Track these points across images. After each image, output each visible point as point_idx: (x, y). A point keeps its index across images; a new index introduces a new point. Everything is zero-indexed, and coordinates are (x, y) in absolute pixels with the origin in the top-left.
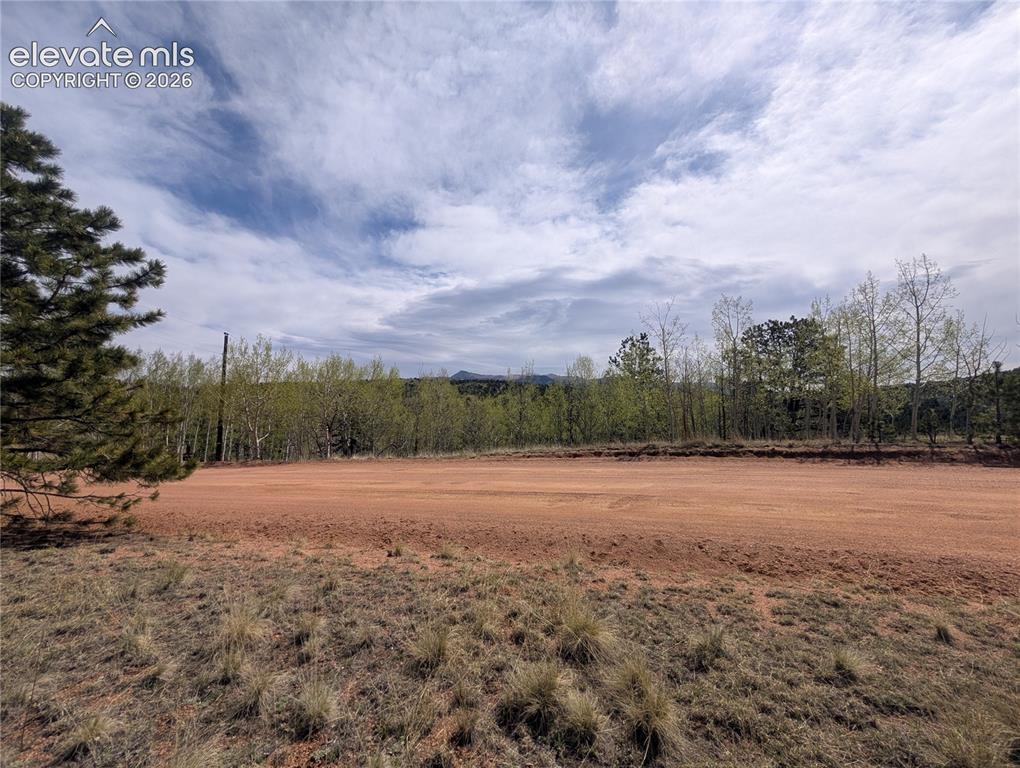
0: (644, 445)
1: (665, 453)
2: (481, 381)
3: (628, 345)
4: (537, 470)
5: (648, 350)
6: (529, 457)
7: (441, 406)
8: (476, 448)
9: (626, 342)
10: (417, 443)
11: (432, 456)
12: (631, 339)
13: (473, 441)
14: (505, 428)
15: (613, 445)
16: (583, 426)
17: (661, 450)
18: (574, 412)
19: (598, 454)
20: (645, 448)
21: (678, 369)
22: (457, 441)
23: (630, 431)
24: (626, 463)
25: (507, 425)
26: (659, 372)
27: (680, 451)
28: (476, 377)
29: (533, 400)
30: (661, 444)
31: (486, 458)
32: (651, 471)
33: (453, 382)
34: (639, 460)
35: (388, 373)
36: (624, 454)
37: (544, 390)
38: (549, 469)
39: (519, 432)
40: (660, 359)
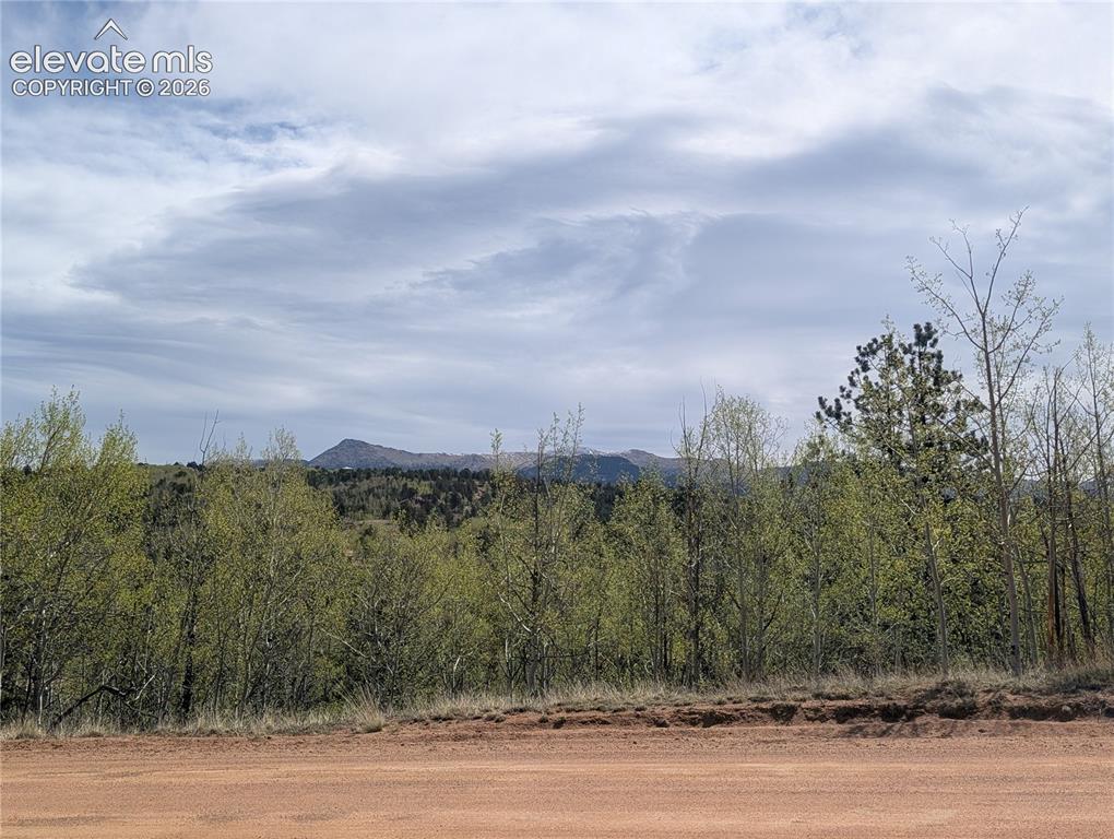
0: (929, 682)
1: (996, 708)
2: (410, 475)
3: (878, 361)
4: (581, 768)
5: (940, 378)
6: (559, 724)
7: (272, 558)
8: (391, 696)
9: (871, 350)
10: (189, 679)
11: (237, 724)
12: (888, 341)
13: (378, 673)
14: (483, 628)
15: (829, 685)
16: (735, 620)
17: (982, 699)
18: (708, 577)
19: (783, 714)
20: (934, 693)
21: (1032, 439)
22: (326, 670)
23: (885, 637)
24: (872, 742)
25: (492, 617)
26: (975, 447)
27: (1043, 702)
28: (398, 462)
29: (577, 534)
30: (980, 678)
31: (417, 729)
32: (950, 768)
33: (316, 476)
34: (915, 733)
35: (99, 448)
36: (866, 712)
37: (610, 501)
38: (627, 766)
39: (532, 642)
40: (976, 405)
